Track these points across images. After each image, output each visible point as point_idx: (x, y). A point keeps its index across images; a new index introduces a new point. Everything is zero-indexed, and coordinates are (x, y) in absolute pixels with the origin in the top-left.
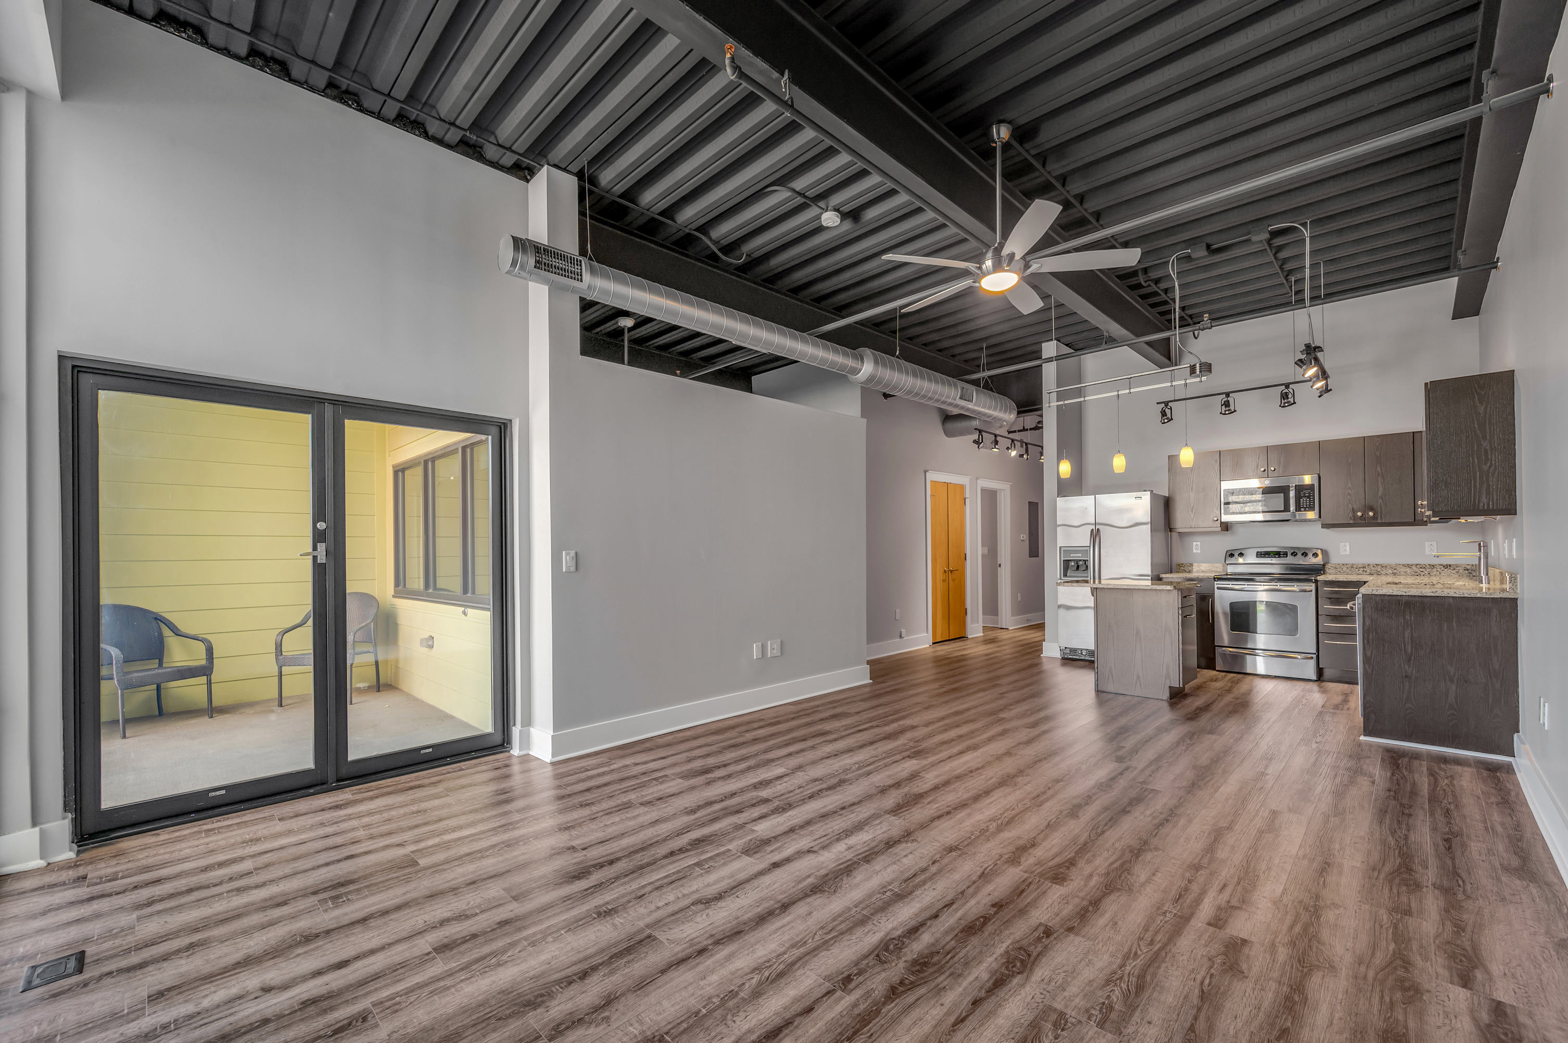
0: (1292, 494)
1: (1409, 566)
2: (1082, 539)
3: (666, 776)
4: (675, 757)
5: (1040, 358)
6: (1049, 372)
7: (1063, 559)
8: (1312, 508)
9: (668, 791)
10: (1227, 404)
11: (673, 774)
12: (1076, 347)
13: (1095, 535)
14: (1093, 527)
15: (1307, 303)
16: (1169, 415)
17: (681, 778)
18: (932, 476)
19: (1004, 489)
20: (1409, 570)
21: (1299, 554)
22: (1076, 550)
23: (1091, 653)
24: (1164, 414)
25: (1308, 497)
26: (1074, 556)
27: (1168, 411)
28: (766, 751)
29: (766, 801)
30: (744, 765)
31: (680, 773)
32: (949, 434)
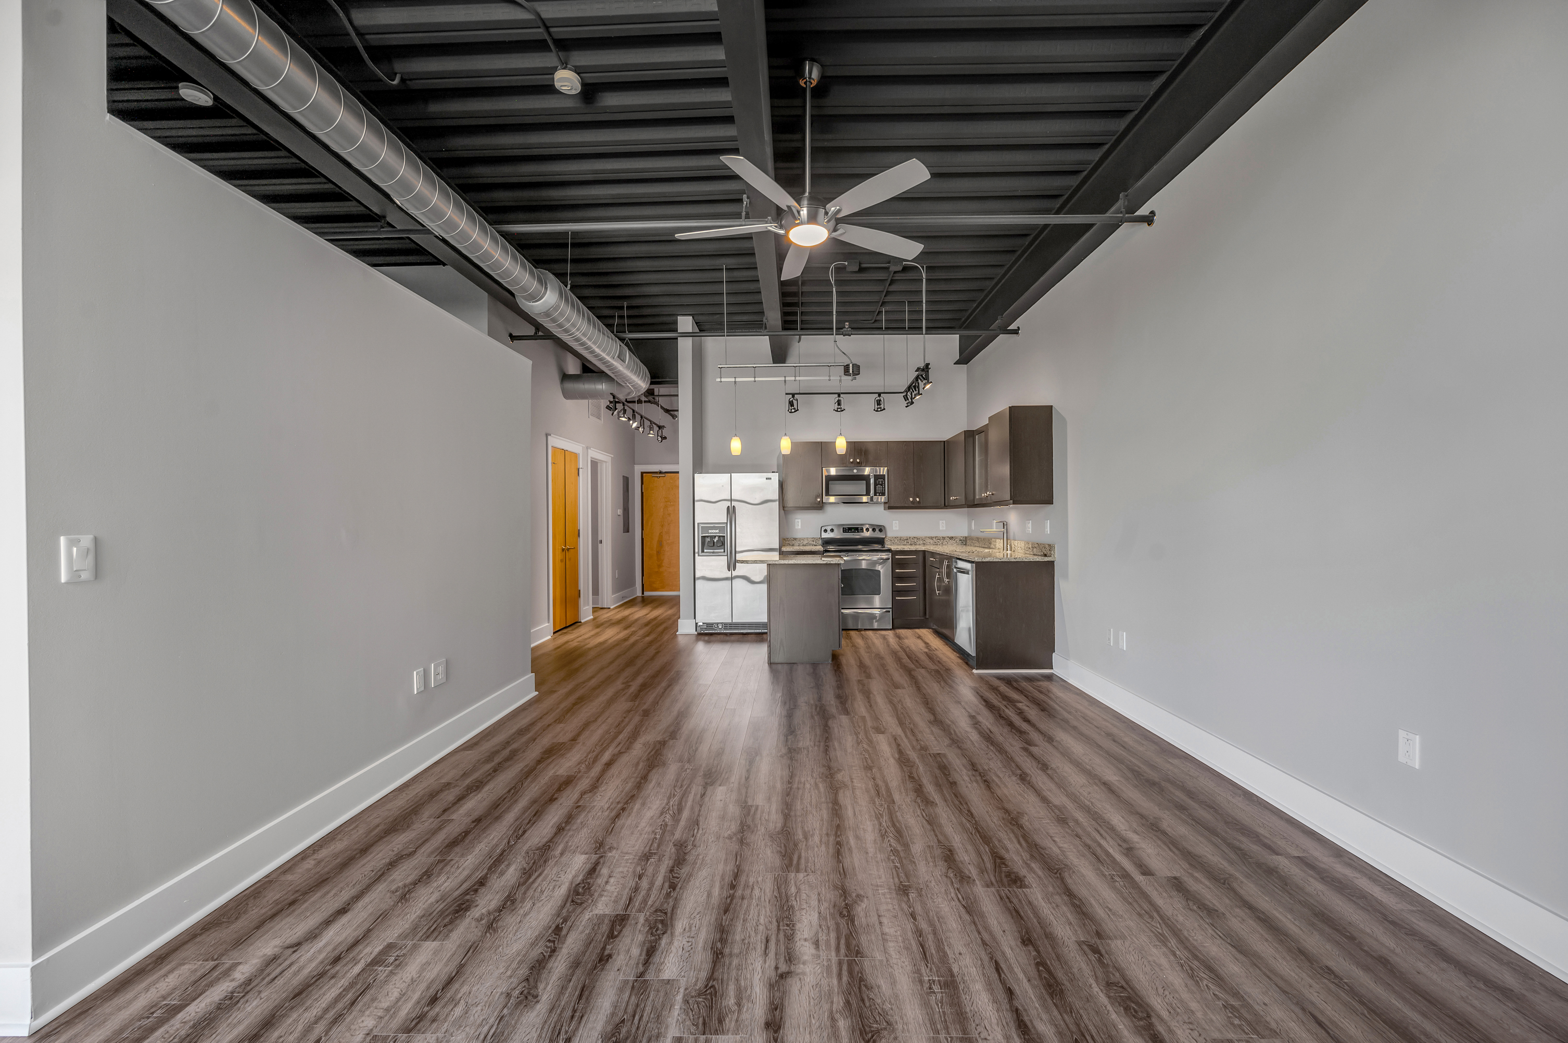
0: (872, 481)
1: (932, 538)
2: (720, 517)
3: (390, 947)
4: (366, 899)
5: (675, 330)
6: (685, 347)
7: (701, 535)
8: (883, 494)
9: (430, 975)
10: (839, 403)
11: (404, 936)
12: (703, 328)
13: (731, 512)
14: (728, 504)
15: (924, 332)
16: (795, 406)
17: (427, 937)
18: (556, 442)
19: (605, 458)
20: (932, 541)
21: (877, 530)
22: (713, 526)
23: (764, 625)
24: (791, 404)
25: (881, 485)
26: (713, 532)
27: (795, 402)
28: (519, 833)
29: (619, 922)
30: (511, 873)
31: (415, 928)
32: (567, 395)
